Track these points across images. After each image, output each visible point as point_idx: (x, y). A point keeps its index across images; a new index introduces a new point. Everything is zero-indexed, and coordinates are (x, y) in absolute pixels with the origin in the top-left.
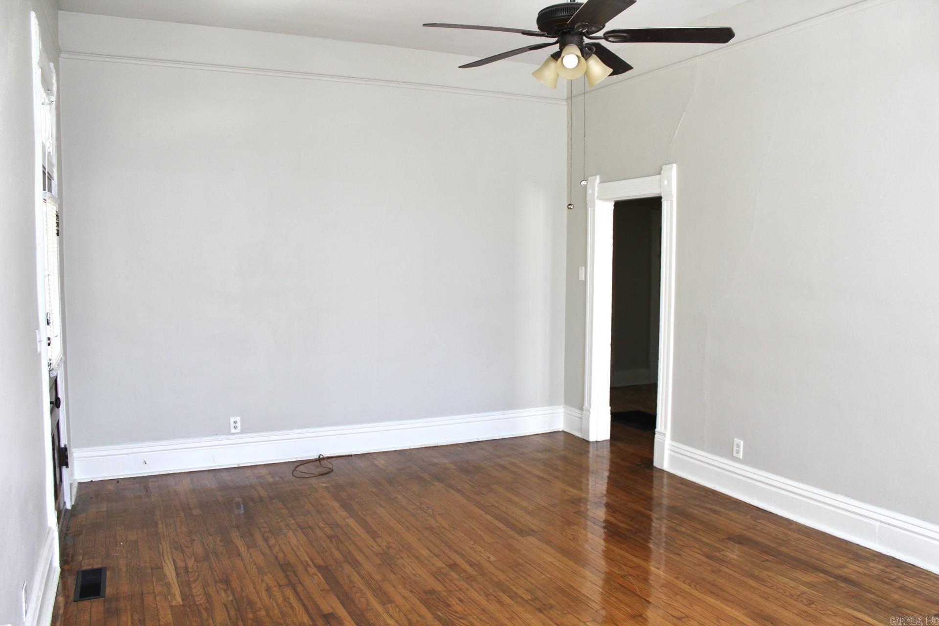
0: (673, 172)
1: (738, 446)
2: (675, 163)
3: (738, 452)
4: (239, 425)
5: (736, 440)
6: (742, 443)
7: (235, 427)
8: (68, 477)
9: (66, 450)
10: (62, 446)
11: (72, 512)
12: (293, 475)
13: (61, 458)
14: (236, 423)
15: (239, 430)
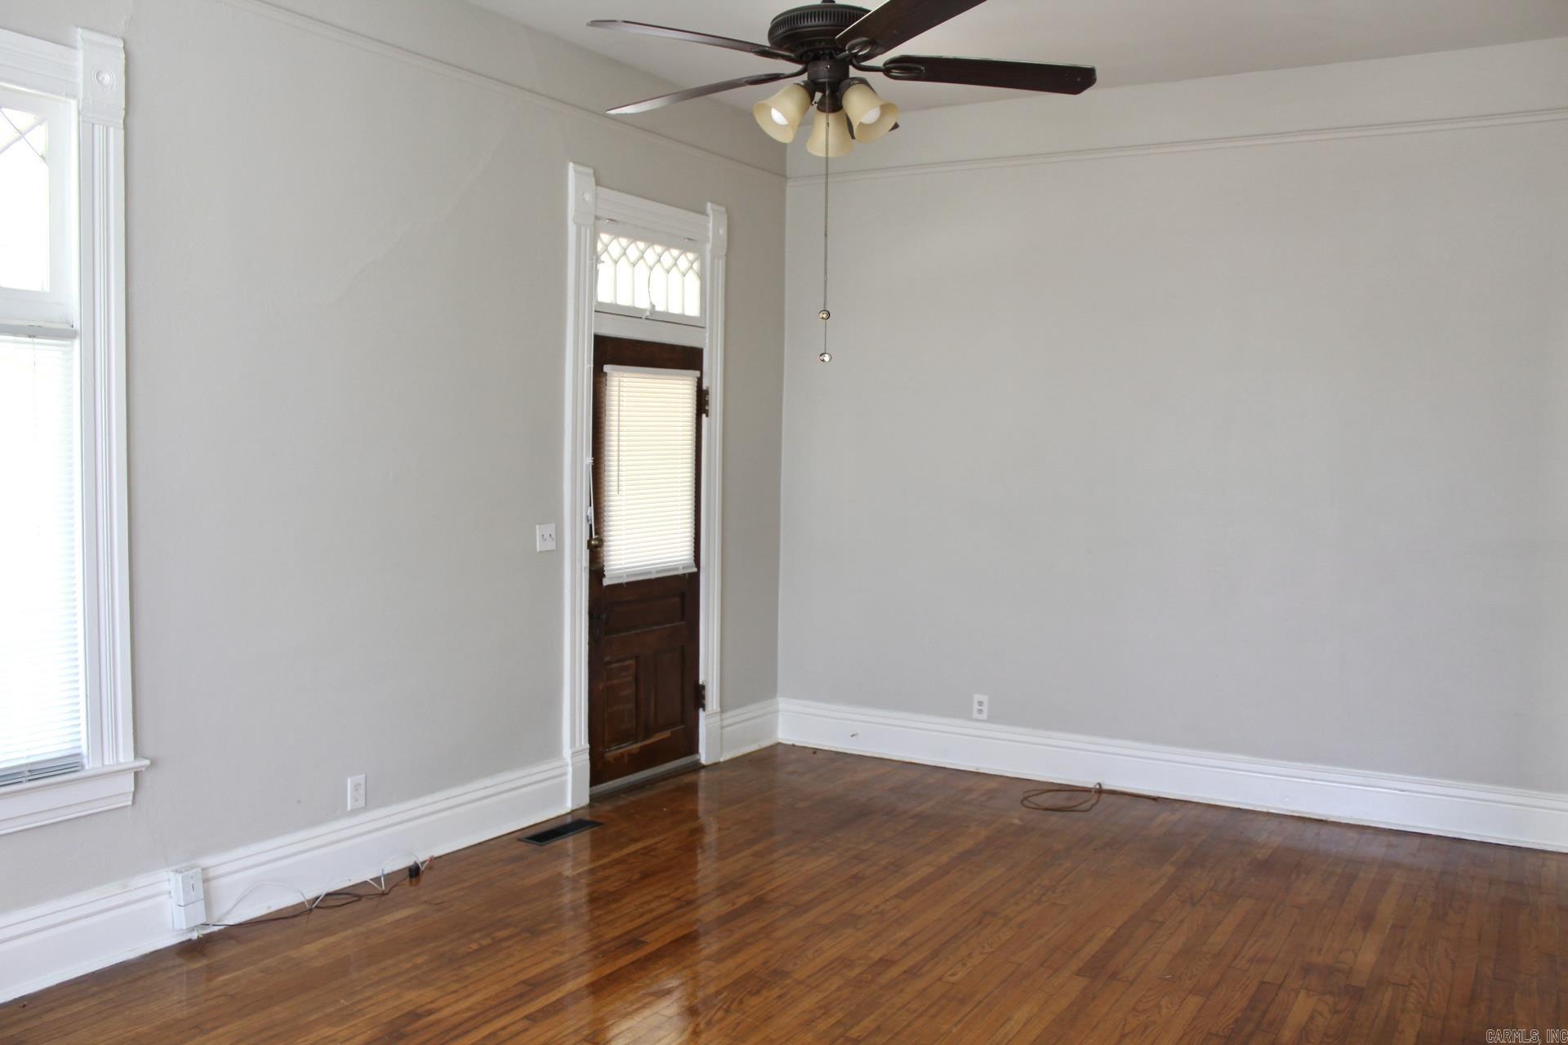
4: (985, 708)
7: (980, 711)
8: (706, 723)
9: (703, 687)
10: (701, 682)
11: (704, 767)
12: (1022, 802)
13: (696, 696)
14: (981, 703)
15: (984, 716)
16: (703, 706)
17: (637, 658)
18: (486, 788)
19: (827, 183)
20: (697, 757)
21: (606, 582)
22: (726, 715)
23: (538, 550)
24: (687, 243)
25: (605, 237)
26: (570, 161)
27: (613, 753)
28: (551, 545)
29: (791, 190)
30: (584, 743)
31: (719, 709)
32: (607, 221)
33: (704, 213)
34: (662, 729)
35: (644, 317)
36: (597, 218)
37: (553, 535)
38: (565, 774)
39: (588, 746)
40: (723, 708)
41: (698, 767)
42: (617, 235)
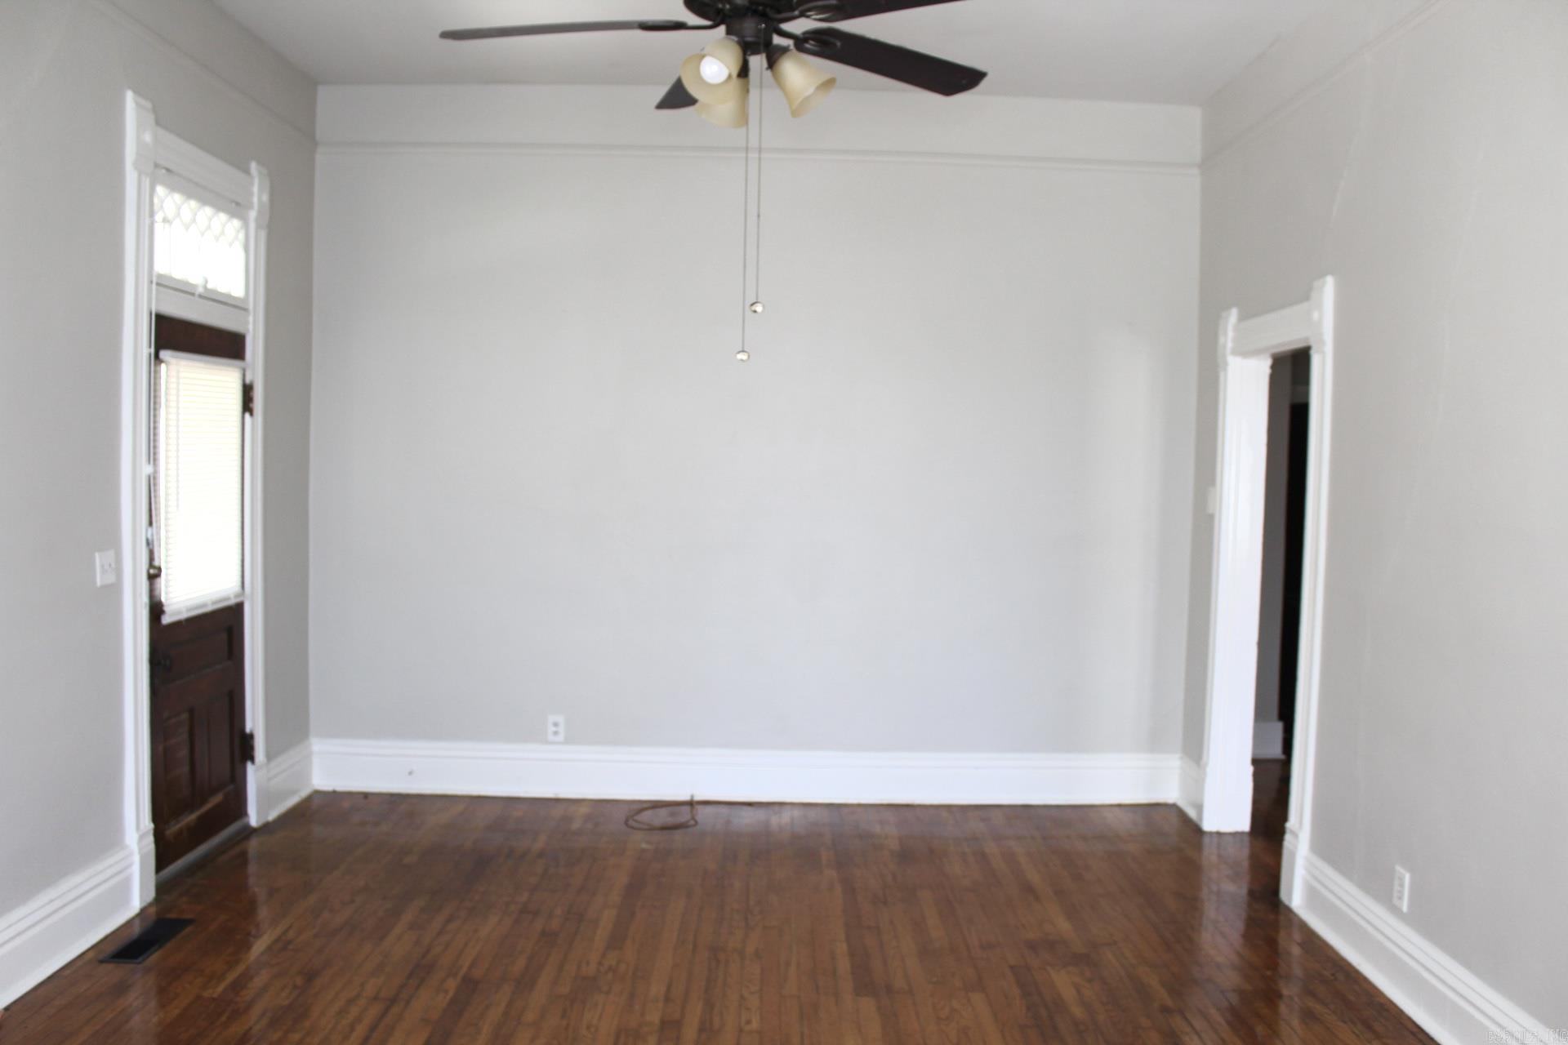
0: (1328, 290)
1: (1401, 879)
2: (1332, 274)
3: (1400, 898)
4: (561, 729)
5: (1399, 868)
6: (1407, 877)
7: (556, 733)
8: (255, 777)
9: (251, 736)
10: (248, 730)
11: (254, 831)
12: (626, 823)
13: (244, 748)
14: (556, 725)
15: (561, 737)
16: (252, 759)
17: (191, 711)
18: (52, 901)
19: (760, 159)
20: (244, 820)
21: (166, 620)
22: (273, 764)
23: (99, 583)
24: (235, 207)
25: (160, 190)
26: (129, 88)
27: (172, 829)
28: (111, 579)
29: (321, 158)
30: (148, 824)
31: (265, 760)
32: (164, 171)
33: (247, 172)
34: (214, 791)
35: (197, 293)
36: (156, 166)
37: (113, 565)
38: (129, 866)
39: (152, 826)
40: (270, 757)
41: (249, 832)
42: (173, 188)
